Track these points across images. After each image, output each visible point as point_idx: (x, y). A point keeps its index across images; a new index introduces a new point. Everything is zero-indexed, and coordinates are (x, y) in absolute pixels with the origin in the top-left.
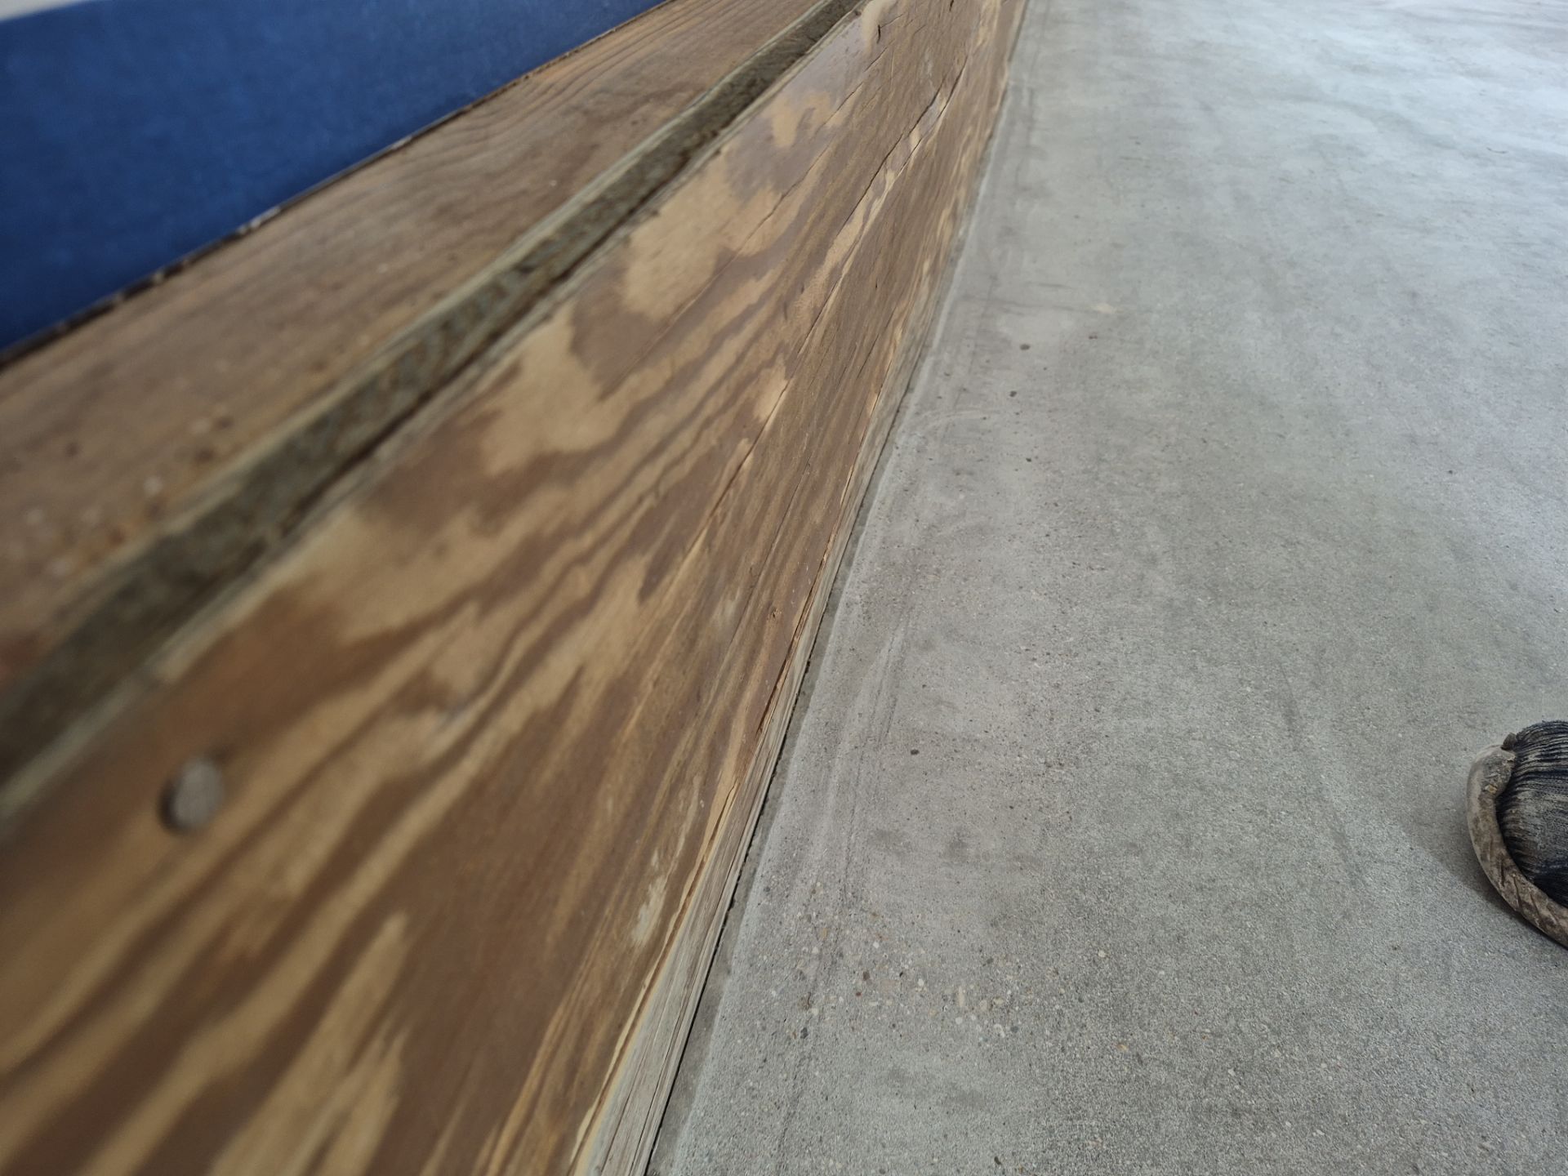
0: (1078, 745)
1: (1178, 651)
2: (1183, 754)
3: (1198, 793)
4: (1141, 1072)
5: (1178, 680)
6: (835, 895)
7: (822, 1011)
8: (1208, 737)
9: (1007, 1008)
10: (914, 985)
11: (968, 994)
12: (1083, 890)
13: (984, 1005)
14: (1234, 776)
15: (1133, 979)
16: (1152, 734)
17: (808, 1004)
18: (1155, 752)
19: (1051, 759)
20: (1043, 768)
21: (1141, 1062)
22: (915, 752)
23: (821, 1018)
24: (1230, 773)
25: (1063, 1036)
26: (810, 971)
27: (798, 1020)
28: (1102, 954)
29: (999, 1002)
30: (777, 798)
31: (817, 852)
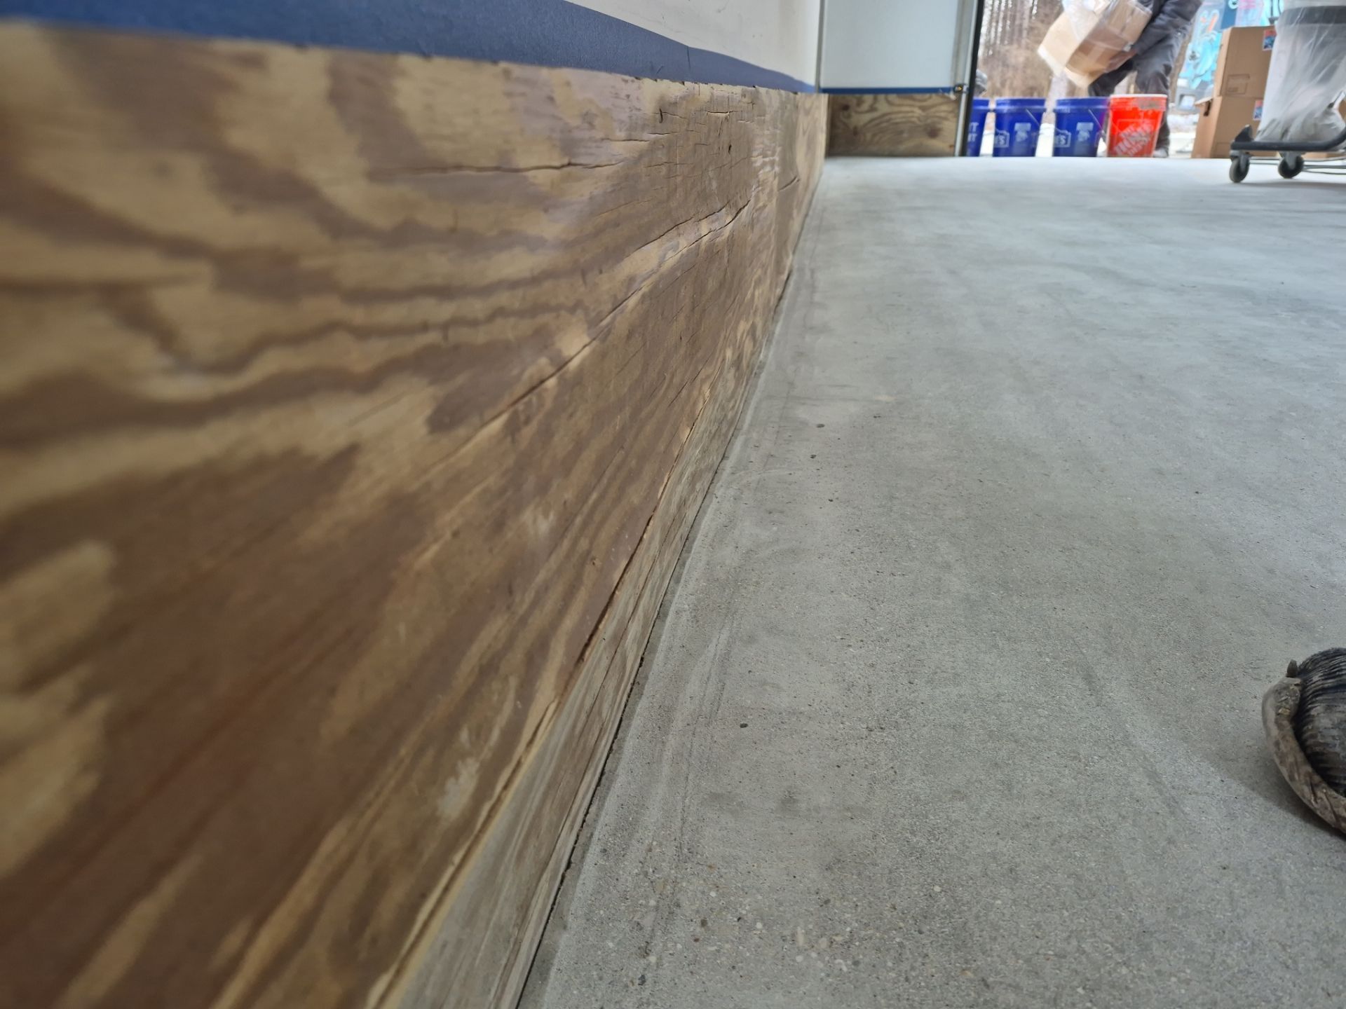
0: (896, 712)
1: (979, 633)
2: (995, 715)
3: (1013, 745)
4: (988, 995)
5: (982, 655)
6: (671, 851)
7: (660, 958)
8: (1016, 700)
9: (848, 944)
10: (752, 928)
11: (807, 933)
12: (913, 833)
13: (824, 943)
14: (1045, 729)
15: (970, 909)
16: (964, 699)
17: (645, 952)
18: (969, 713)
19: (872, 724)
20: (865, 732)
21: (987, 986)
22: (744, 726)
23: (659, 965)
24: (1041, 727)
25: (905, 966)
26: (648, 922)
27: (636, 967)
28: (937, 889)
29: (839, 939)
30: (613, 771)
31: (653, 816)
